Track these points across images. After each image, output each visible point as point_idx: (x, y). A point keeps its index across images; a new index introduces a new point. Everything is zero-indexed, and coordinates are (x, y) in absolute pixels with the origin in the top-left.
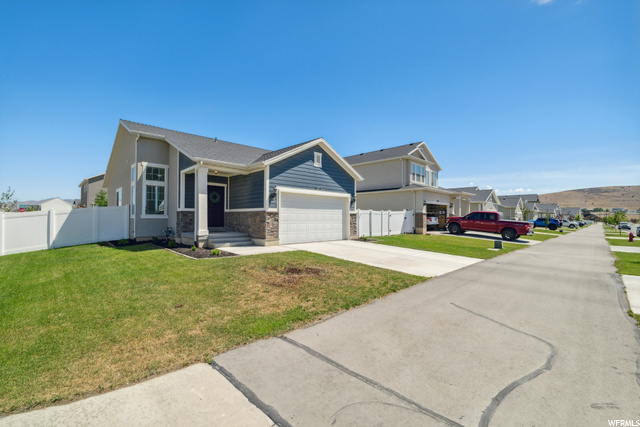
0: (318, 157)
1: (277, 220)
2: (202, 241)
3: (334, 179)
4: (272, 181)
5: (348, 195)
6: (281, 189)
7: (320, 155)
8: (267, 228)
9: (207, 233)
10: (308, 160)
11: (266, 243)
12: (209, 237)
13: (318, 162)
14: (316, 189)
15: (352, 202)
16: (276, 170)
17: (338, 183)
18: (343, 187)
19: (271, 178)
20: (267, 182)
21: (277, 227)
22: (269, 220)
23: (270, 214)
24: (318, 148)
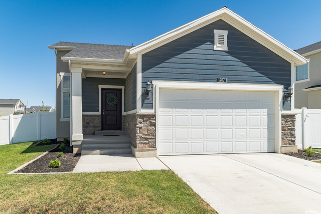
0: (221, 37)
1: (155, 125)
2: (77, 146)
3: (249, 65)
4: (147, 73)
5: (280, 88)
6: (158, 84)
7: (225, 33)
8: (139, 134)
9: (82, 139)
10: (203, 42)
11: (137, 154)
12: (83, 142)
13: (221, 43)
14: (217, 81)
15: (287, 97)
16: (153, 60)
17: (257, 70)
18: (267, 75)
19: (143, 70)
20: (139, 76)
21: (154, 134)
22: (141, 124)
23: (143, 116)
24: (220, 24)
